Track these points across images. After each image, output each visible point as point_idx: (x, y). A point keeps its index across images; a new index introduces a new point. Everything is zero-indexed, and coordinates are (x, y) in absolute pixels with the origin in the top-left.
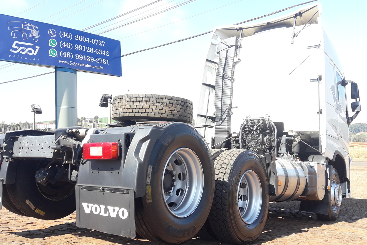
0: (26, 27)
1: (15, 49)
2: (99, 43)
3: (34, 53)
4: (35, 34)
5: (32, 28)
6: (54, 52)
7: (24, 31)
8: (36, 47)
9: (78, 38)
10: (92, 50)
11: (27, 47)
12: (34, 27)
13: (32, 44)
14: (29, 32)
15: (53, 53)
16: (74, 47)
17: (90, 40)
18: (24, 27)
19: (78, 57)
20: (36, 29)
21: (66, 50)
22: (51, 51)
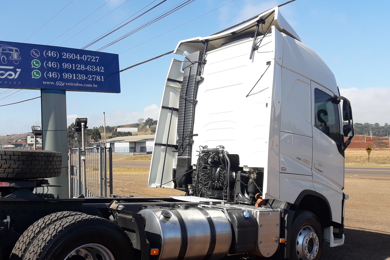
0: (5, 50)
2: (91, 59)
3: (15, 76)
4: (15, 56)
5: (12, 50)
6: (37, 73)
7: (3, 54)
8: (17, 70)
9: (66, 56)
10: (83, 67)
11: (7, 70)
12: (14, 49)
13: (12, 67)
14: (8, 55)
15: (36, 75)
16: (61, 66)
17: (81, 56)
18: (3, 50)
19: (66, 76)
21: (52, 70)
22: (34, 73)
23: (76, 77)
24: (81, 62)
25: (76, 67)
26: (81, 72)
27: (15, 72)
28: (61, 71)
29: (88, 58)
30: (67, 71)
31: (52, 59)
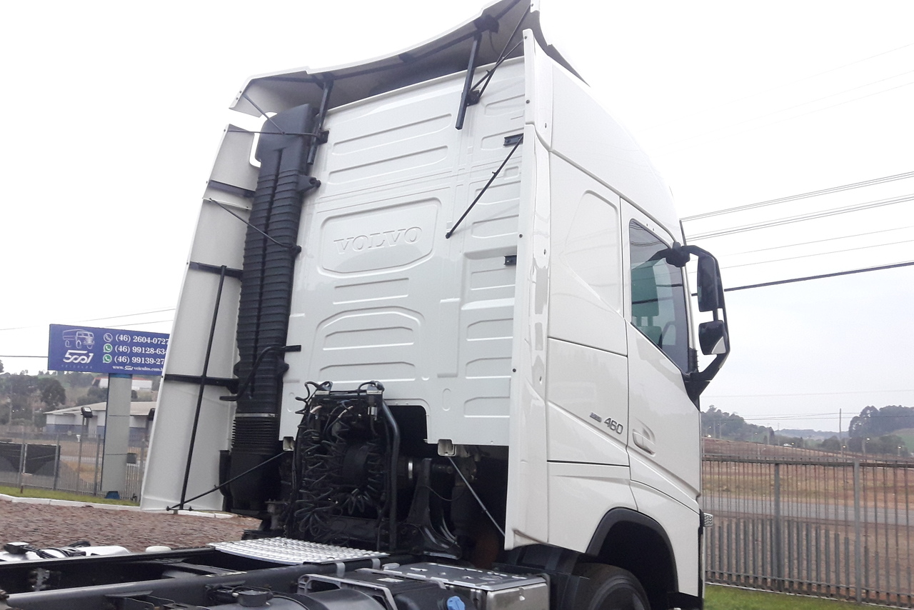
0: (81, 335)
1: (69, 358)
2: (161, 342)
3: (87, 360)
4: (89, 341)
5: (86, 335)
6: (109, 358)
7: (79, 338)
8: (90, 354)
9: (137, 339)
10: (152, 351)
11: (80, 355)
12: (89, 333)
13: (85, 352)
14: (83, 340)
15: (107, 359)
16: (131, 350)
17: (151, 339)
18: (79, 335)
19: (135, 360)
20: (91, 335)
21: (123, 354)
22: (105, 357)
23: (145, 360)
24: (151, 345)
25: (145, 351)
26: (150, 356)
27: (88, 357)
28: (131, 355)
29: (158, 341)
30: (137, 355)
31: (123, 343)
